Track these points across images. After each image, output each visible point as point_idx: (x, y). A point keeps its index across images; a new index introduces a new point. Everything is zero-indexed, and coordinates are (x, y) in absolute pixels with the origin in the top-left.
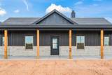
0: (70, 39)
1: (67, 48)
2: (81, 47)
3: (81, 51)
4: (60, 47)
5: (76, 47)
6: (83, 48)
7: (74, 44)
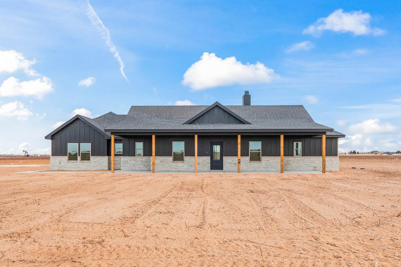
0: (239, 146)
1: (235, 159)
2: (255, 157)
3: (255, 164)
4: (225, 158)
5: (248, 158)
6: (259, 160)
7: (245, 153)
